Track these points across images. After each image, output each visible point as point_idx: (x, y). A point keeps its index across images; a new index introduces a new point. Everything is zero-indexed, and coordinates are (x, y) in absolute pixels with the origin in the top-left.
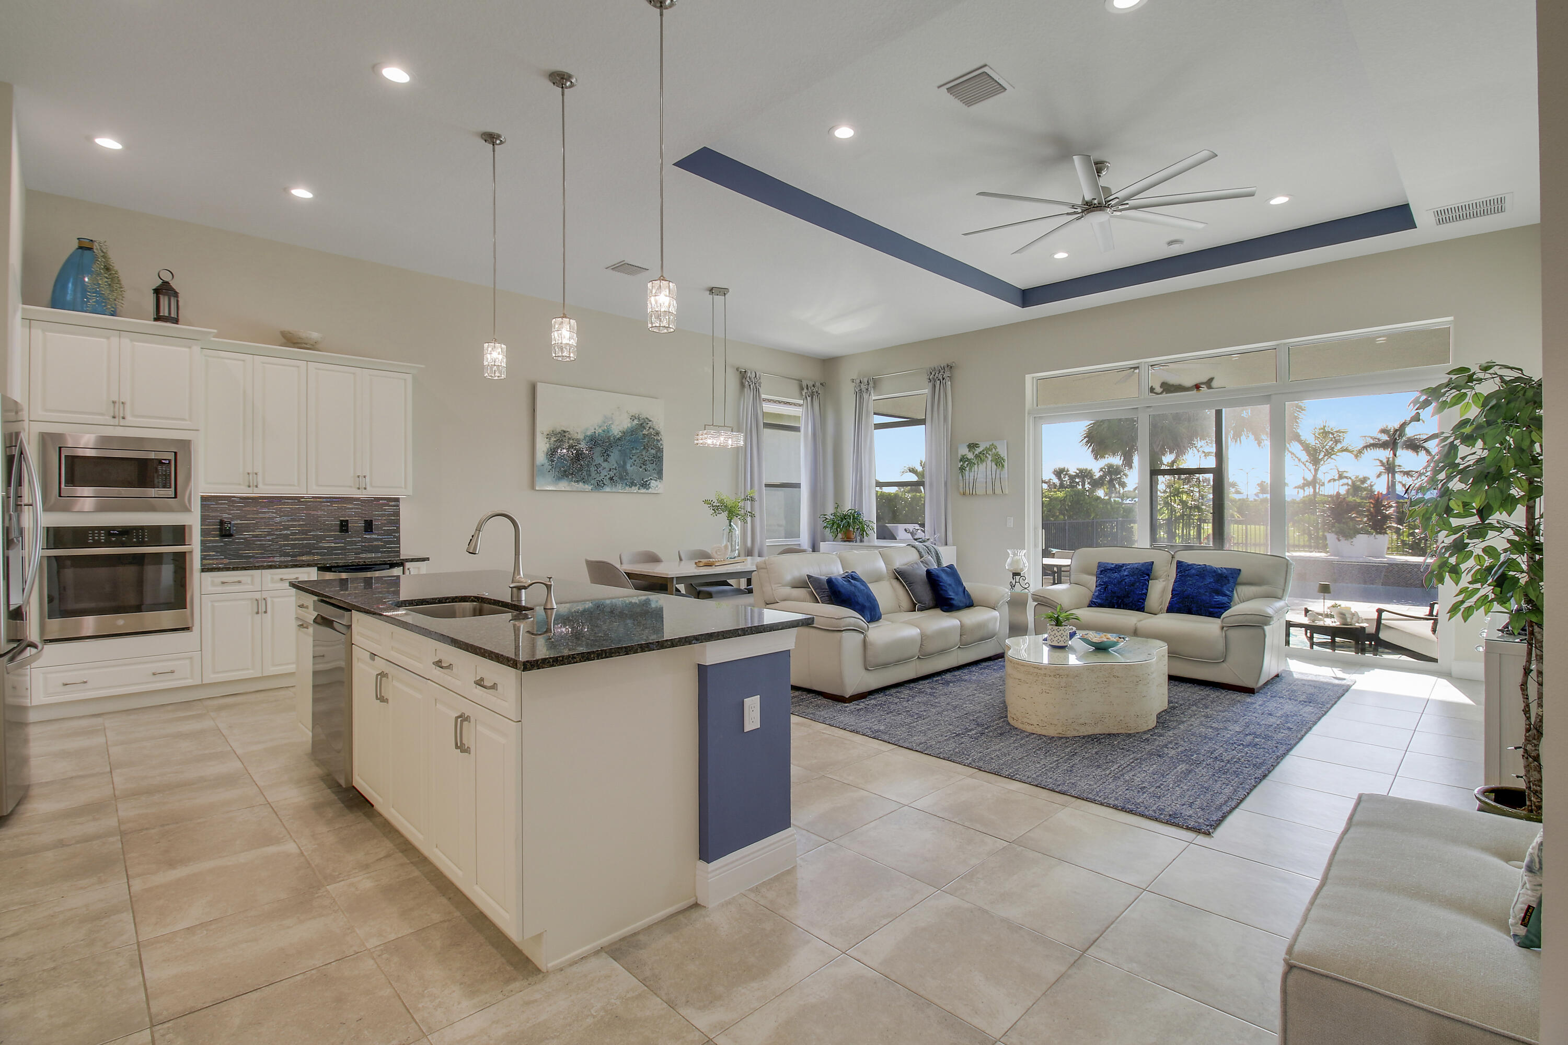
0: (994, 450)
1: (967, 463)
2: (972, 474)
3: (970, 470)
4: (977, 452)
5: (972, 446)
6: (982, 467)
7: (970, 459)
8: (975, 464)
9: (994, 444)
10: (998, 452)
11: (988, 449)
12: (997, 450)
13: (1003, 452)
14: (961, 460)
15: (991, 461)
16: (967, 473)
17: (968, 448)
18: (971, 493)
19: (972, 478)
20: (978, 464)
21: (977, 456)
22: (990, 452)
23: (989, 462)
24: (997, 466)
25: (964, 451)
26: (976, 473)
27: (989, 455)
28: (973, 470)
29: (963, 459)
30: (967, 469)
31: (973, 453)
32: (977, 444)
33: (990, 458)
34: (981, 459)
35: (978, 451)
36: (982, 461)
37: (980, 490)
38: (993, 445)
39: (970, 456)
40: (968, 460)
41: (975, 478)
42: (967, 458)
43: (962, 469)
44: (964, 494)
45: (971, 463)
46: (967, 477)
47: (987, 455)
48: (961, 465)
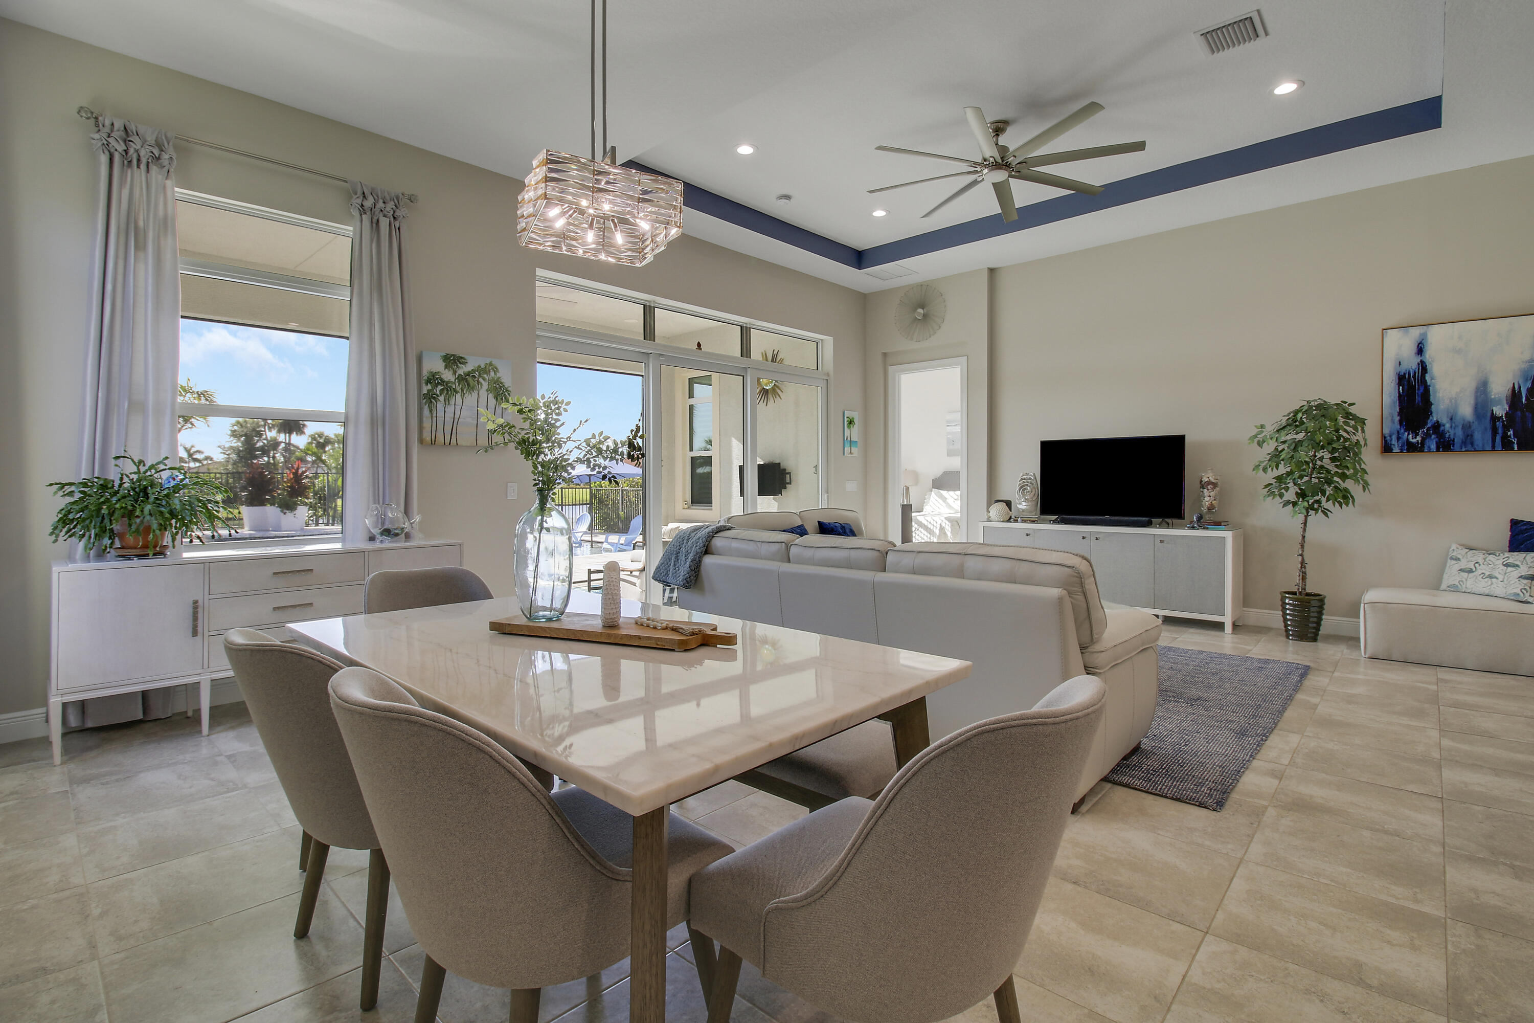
0: (492, 374)
1: (440, 387)
2: (450, 409)
3: (447, 401)
4: (461, 372)
5: (452, 361)
6: (470, 399)
7: (448, 383)
8: (457, 392)
9: (493, 363)
10: (499, 378)
11: (482, 371)
12: (498, 375)
13: (506, 377)
14: (428, 381)
15: (488, 390)
16: (440, 406)
17: (444, 361)
18: (447, 441)
19: (449, 415)
20: (463, 394)
21: (461, 379)
22: (485, 376)
23: (483, 393)
24: (497, 400)
25: (434, 364)
26: (458, 408)
27: (484, 379)
28: (452, 402)
29: (434, 379)
30: (442, 398)
31: (455, 373)
32: (462, 358)
33: (485, 385)
34: (468, 385)
35: (463, 370)
36: (471, 388)
37: (465, 436)
38: (491, 364)
39: (448, 376)
40: (443, 382)
41: (457, 416)
42: (441, 379)
43: (430, 398)
44: (433, 443)
45: (448, 389)
46: (441, 414)
47: (481, 380)
48: (428, 390)
